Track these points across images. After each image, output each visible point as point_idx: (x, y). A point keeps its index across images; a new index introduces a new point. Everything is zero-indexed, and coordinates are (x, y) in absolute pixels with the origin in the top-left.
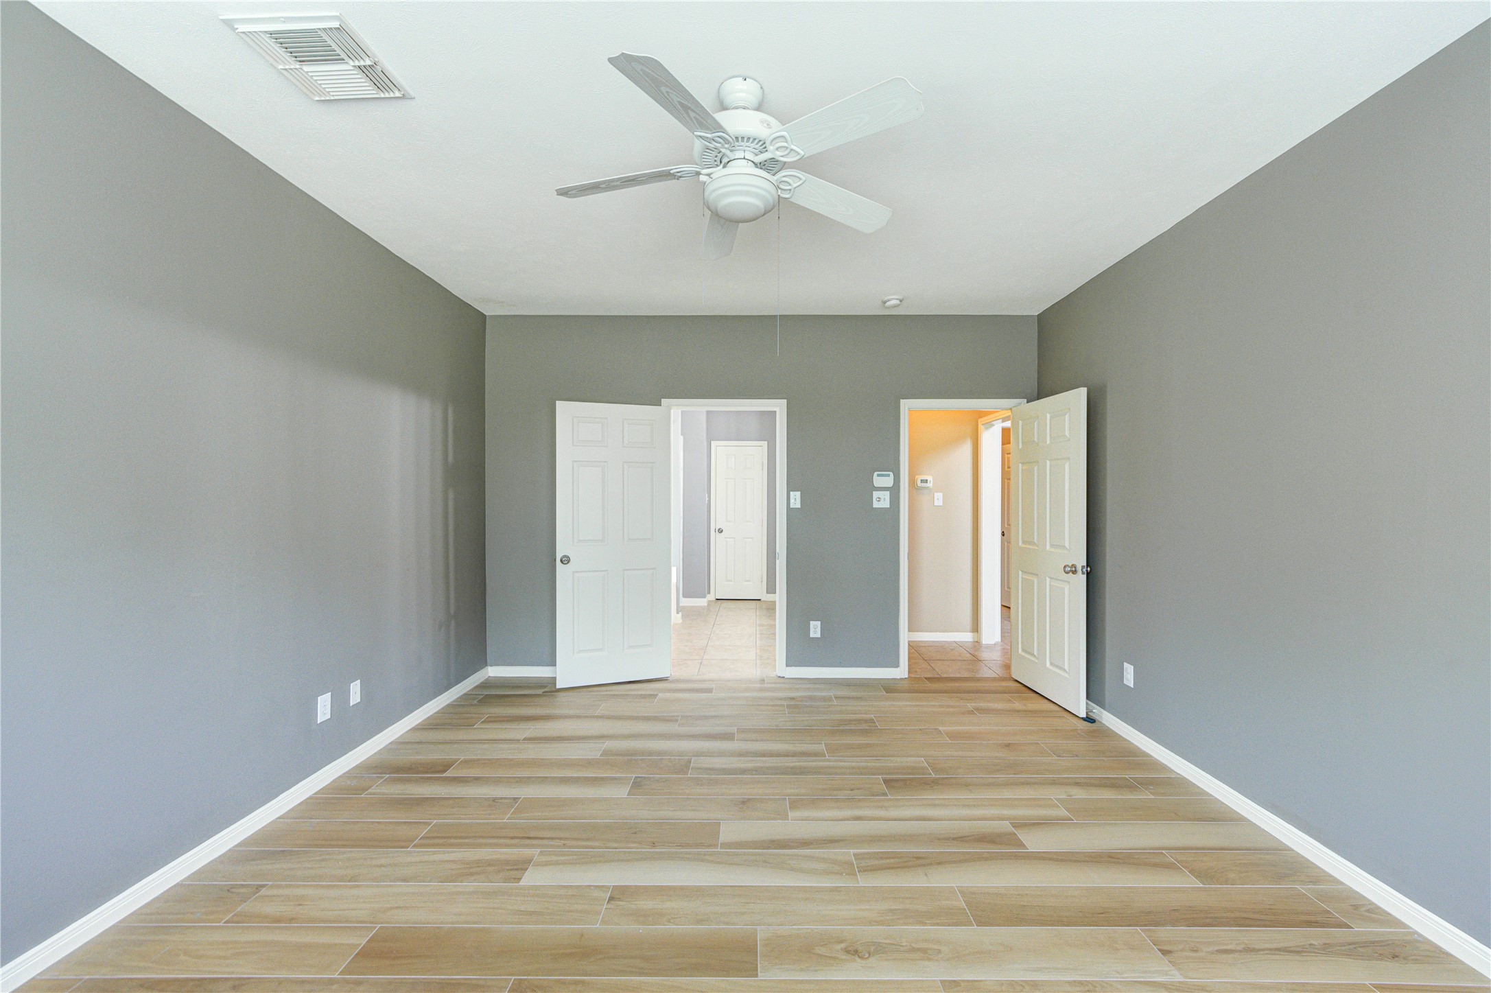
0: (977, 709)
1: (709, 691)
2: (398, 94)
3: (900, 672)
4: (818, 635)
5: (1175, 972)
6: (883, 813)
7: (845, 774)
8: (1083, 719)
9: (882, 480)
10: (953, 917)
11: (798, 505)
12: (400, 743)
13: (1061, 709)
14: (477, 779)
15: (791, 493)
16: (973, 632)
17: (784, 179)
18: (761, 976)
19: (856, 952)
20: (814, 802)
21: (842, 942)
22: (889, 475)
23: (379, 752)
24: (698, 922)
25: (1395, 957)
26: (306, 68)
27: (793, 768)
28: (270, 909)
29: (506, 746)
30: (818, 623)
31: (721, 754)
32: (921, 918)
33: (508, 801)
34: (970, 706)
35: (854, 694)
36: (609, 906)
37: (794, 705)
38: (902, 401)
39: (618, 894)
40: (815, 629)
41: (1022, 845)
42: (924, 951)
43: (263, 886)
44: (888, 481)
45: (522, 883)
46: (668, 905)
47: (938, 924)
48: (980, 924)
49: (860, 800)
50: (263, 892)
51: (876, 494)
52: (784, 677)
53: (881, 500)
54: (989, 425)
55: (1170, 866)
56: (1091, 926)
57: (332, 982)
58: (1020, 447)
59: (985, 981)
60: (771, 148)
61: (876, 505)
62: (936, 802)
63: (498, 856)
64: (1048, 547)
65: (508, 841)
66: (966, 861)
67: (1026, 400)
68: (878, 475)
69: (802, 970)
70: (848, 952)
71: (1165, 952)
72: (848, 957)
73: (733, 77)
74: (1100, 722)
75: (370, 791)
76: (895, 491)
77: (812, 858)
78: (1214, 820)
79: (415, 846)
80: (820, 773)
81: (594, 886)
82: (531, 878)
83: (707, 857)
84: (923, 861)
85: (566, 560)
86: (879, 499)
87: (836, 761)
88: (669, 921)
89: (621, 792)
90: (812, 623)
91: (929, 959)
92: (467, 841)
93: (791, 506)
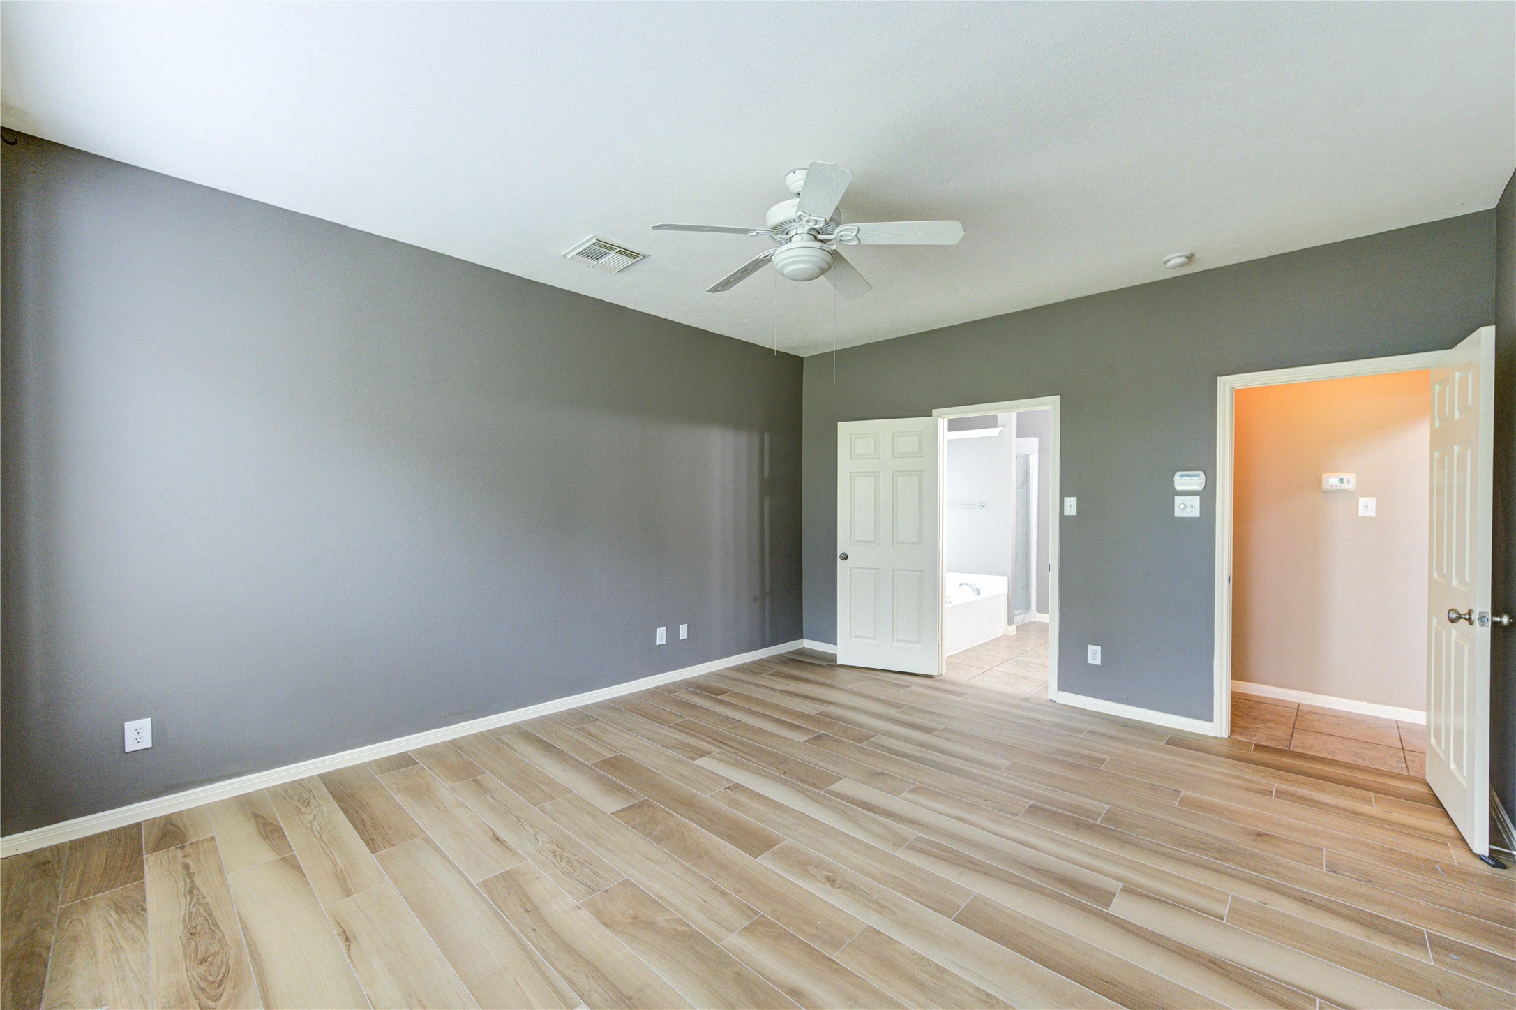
1: (960, 694)
2: (641, 257)
3: (1212, 729)
4: (1094, 662)
6: (993, 826)
8: (1480, 857)
9: (1189, 481)
10: (941, 906)
11: (1075, 514)
12: (716, 675)
14: (730, 704)
15: (1065, 498)
17: (841, 234)
18: (759, 859)
19: (833, 881)
20: (936, 795)
21: (831, 871)
22: (1198, 476)
23: (699, 676)
26: (600, 262)
28: (593, 730)
29: (766, 691)
30: (1098, 649)
31: (907, 740)
32: (910, 891)
33: (733, 720)
36: (724, 791)
38: (1219, 378)
39: (734, 787)
40: (1094, 655)
41: (1107, 905)
42: (883, 907)
43: (598, 720)
44: (1197, 484)
45: (695, 762)
46: (753, 804)
47: (920, 902)
48: (958, 920)
50: (597, 722)
51: (1178, 499)
52: (1055, 701)
53: (1187, 507)
56: (1077, 982)
57: (585, 765)
58: (1436, 425)
59: (903, 945)
61: (1179, 513)
63: (700, 746)
64: (1454, 583)
65: (711, 741)
66: (1017, 885)
68: (1183, 476)
69: (785, 870)
70: (827, 878)
72: (823, 880)
73: (788, 173)
75: (676, 694)
76: (1208, 496)
77: (880, 824)
79: (668, 726)
81: (726, 778)
82: (703, 762)
83: (809, 793)
84: (973, 866)
85: (845, 557)
86: (1184, 506)
87: (1006, 777)
88: (743, 812)
89: (800, 738)
90: (1090, 648)
91: (880, 913)
92: (692, 732)
93: (1065, 514)
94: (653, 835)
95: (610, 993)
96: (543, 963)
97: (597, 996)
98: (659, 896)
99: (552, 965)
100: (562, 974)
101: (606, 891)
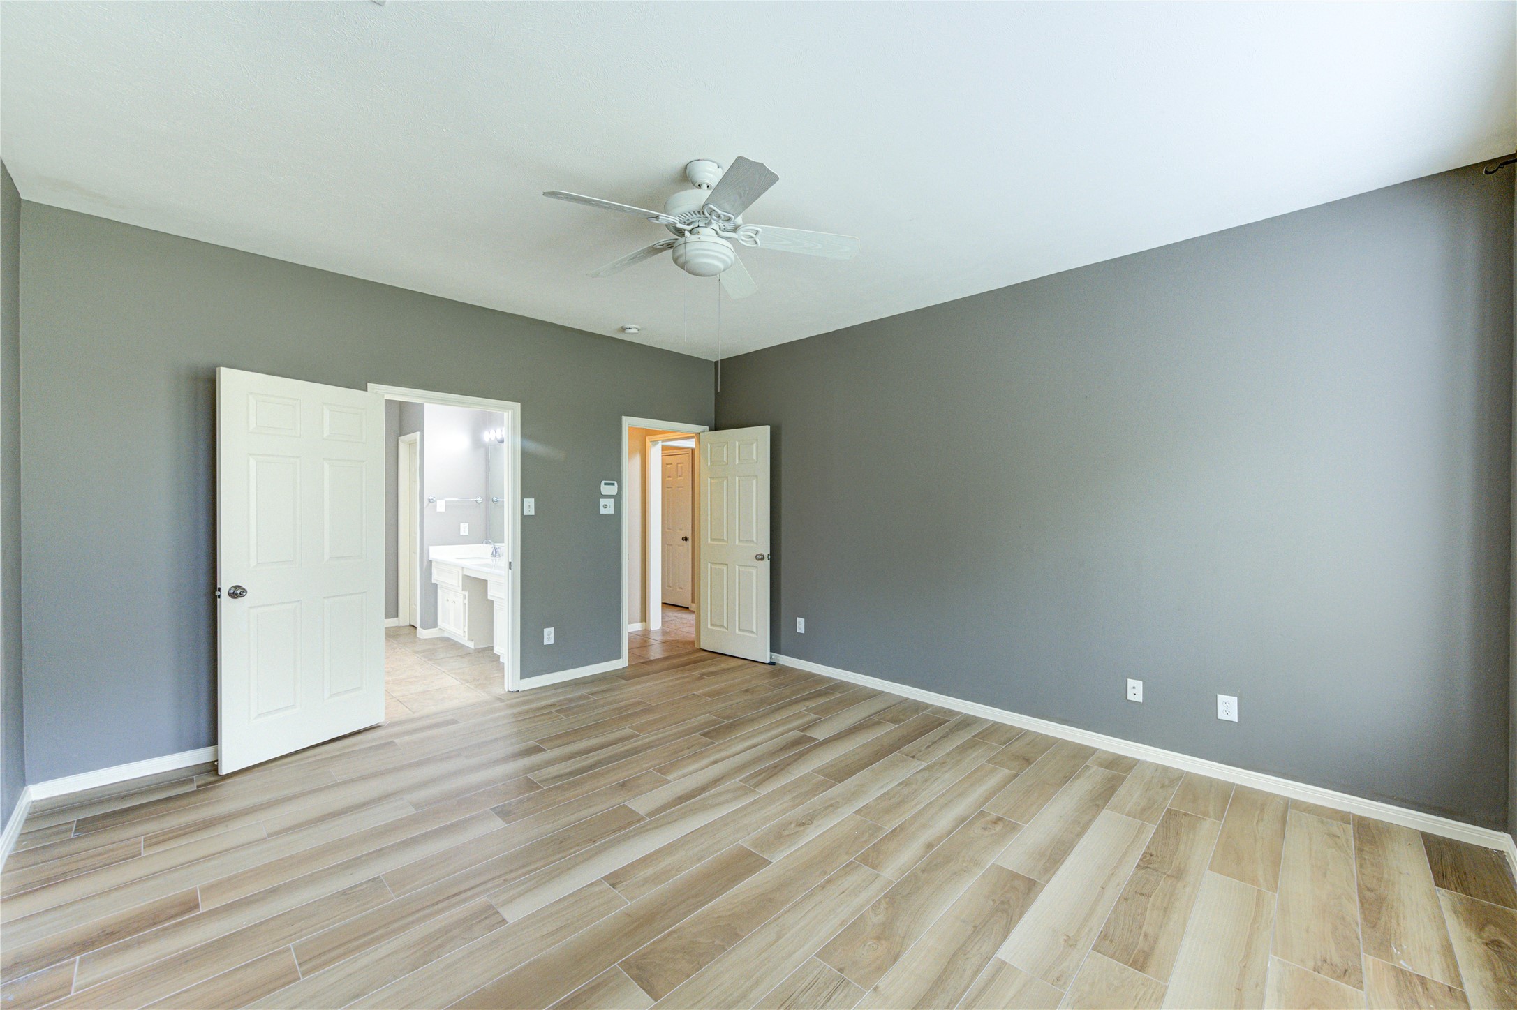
0: (704, 674)
3: (622, 663)
4: (552, 642)
5: (923, 763)
7: (673, 740)
8: (768, 664)
9: (608, 489)
10: (825, 786)
11: (532, 513)
13: (749, 662)
15: (525, 500)
16: (641, 622)
18: (774, 861)
19: (803, 824)
20: (674, 765)
21: (791, 823)
22: (613, 484)
24: (699, 860)
25: (968, 724)
27: (627, 751)
30: (552, 630)
32: (812, 793)
34: (696, 673)
35: (600, 688)
36: (619, 889)
37: (564, 709)
38: (623, 418)
39: (614, 879)
40: (549, 636)
41: (814, 739)
42: (831, 805)
44: (613, 490)
45: (511, 921)
46: (663, 865)
47: (824, 791)
48: (840, 781)
49: (702, 752)
51: (603, 502)
52: (517, 691)
53: (607, 507)
54: (655, 442)
55: (878, 723)
58: (709, 464)
60: (742, 233)
61: (603, 511)
62: (748, 735)
64: (737, 543)
67: (708, 428)
68: (605, 484)
69: (790, 846)
70: (799, 826)
71: (913, 757)
72: (802, 828)
74: (779, 664)
76: (618, 499)
78: (873, 696)
80: (653, 747)
81: (585, 887)
82: (514, 914)
84: (779, 768)
86: (605, 506)
87: (653, 735)
88: (677, 871)
90: (544, 631)
91: (838, 808)
92: (377, 933)
93: (525, 514)
94: (722, 944)
95: (976, 940)
96: (965, 1000)
97: (984, 948)
98: (842, 924)
99: (965, 991)
100: (972, 979)
101: (841, 970)
